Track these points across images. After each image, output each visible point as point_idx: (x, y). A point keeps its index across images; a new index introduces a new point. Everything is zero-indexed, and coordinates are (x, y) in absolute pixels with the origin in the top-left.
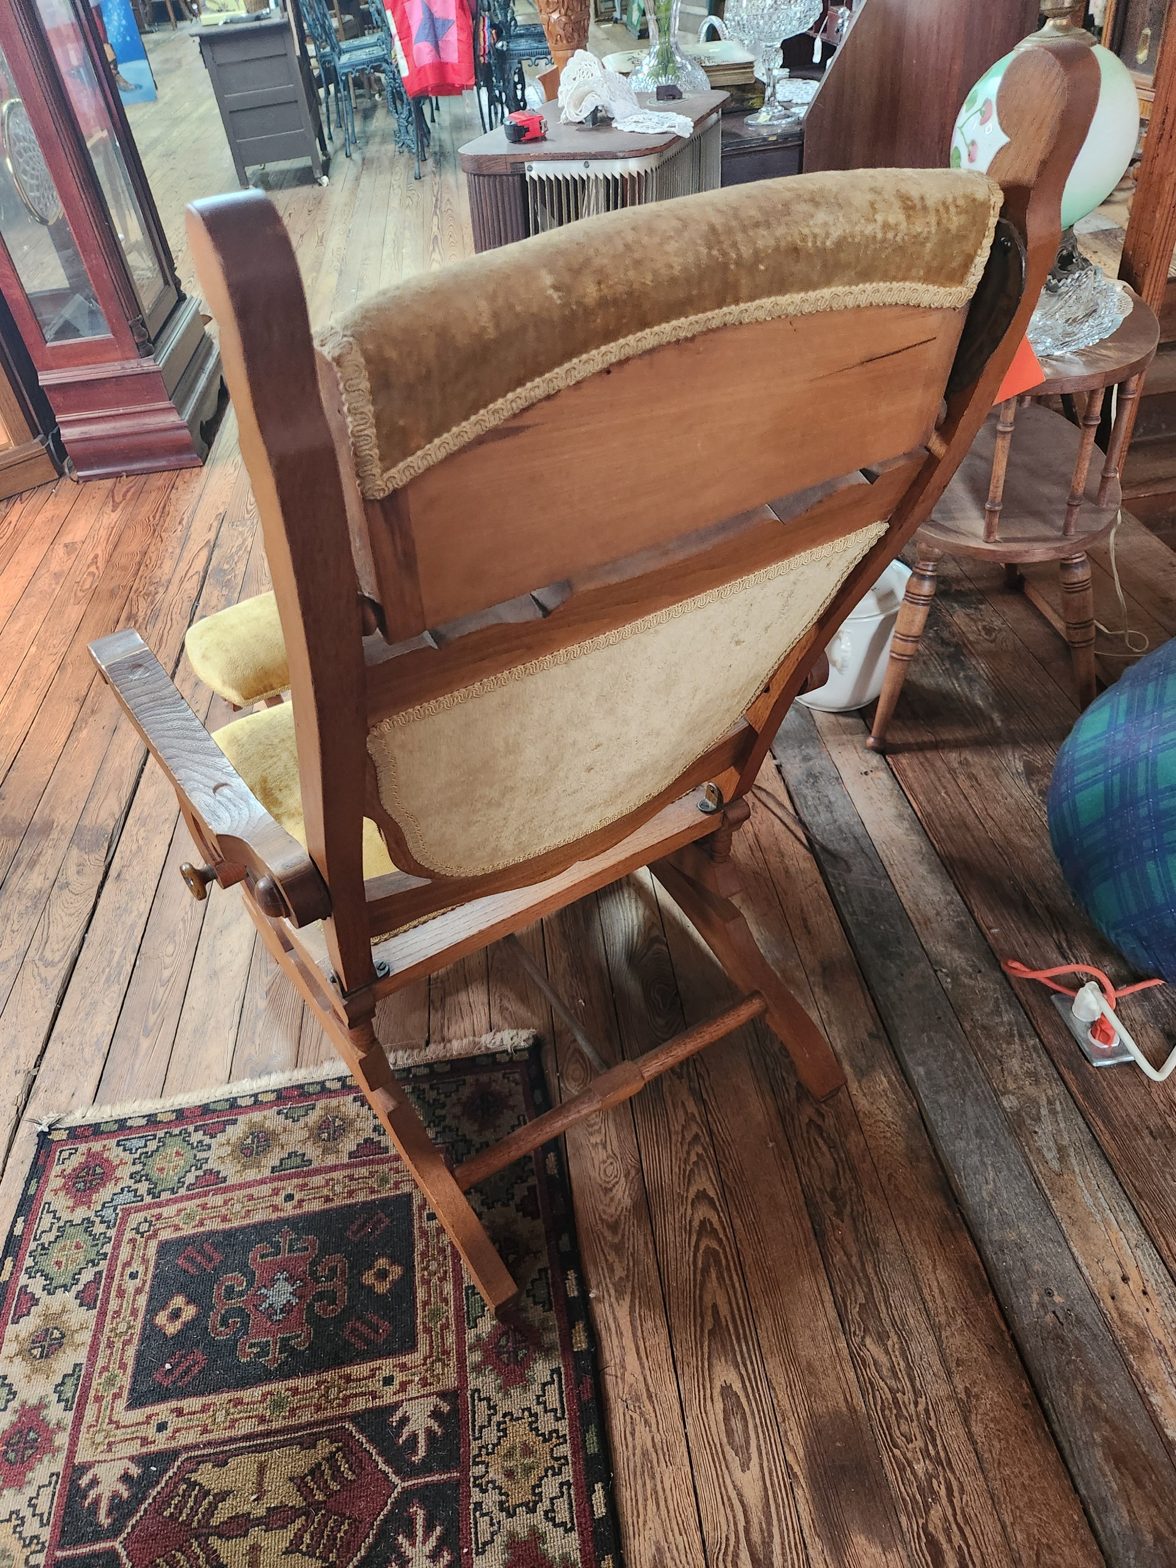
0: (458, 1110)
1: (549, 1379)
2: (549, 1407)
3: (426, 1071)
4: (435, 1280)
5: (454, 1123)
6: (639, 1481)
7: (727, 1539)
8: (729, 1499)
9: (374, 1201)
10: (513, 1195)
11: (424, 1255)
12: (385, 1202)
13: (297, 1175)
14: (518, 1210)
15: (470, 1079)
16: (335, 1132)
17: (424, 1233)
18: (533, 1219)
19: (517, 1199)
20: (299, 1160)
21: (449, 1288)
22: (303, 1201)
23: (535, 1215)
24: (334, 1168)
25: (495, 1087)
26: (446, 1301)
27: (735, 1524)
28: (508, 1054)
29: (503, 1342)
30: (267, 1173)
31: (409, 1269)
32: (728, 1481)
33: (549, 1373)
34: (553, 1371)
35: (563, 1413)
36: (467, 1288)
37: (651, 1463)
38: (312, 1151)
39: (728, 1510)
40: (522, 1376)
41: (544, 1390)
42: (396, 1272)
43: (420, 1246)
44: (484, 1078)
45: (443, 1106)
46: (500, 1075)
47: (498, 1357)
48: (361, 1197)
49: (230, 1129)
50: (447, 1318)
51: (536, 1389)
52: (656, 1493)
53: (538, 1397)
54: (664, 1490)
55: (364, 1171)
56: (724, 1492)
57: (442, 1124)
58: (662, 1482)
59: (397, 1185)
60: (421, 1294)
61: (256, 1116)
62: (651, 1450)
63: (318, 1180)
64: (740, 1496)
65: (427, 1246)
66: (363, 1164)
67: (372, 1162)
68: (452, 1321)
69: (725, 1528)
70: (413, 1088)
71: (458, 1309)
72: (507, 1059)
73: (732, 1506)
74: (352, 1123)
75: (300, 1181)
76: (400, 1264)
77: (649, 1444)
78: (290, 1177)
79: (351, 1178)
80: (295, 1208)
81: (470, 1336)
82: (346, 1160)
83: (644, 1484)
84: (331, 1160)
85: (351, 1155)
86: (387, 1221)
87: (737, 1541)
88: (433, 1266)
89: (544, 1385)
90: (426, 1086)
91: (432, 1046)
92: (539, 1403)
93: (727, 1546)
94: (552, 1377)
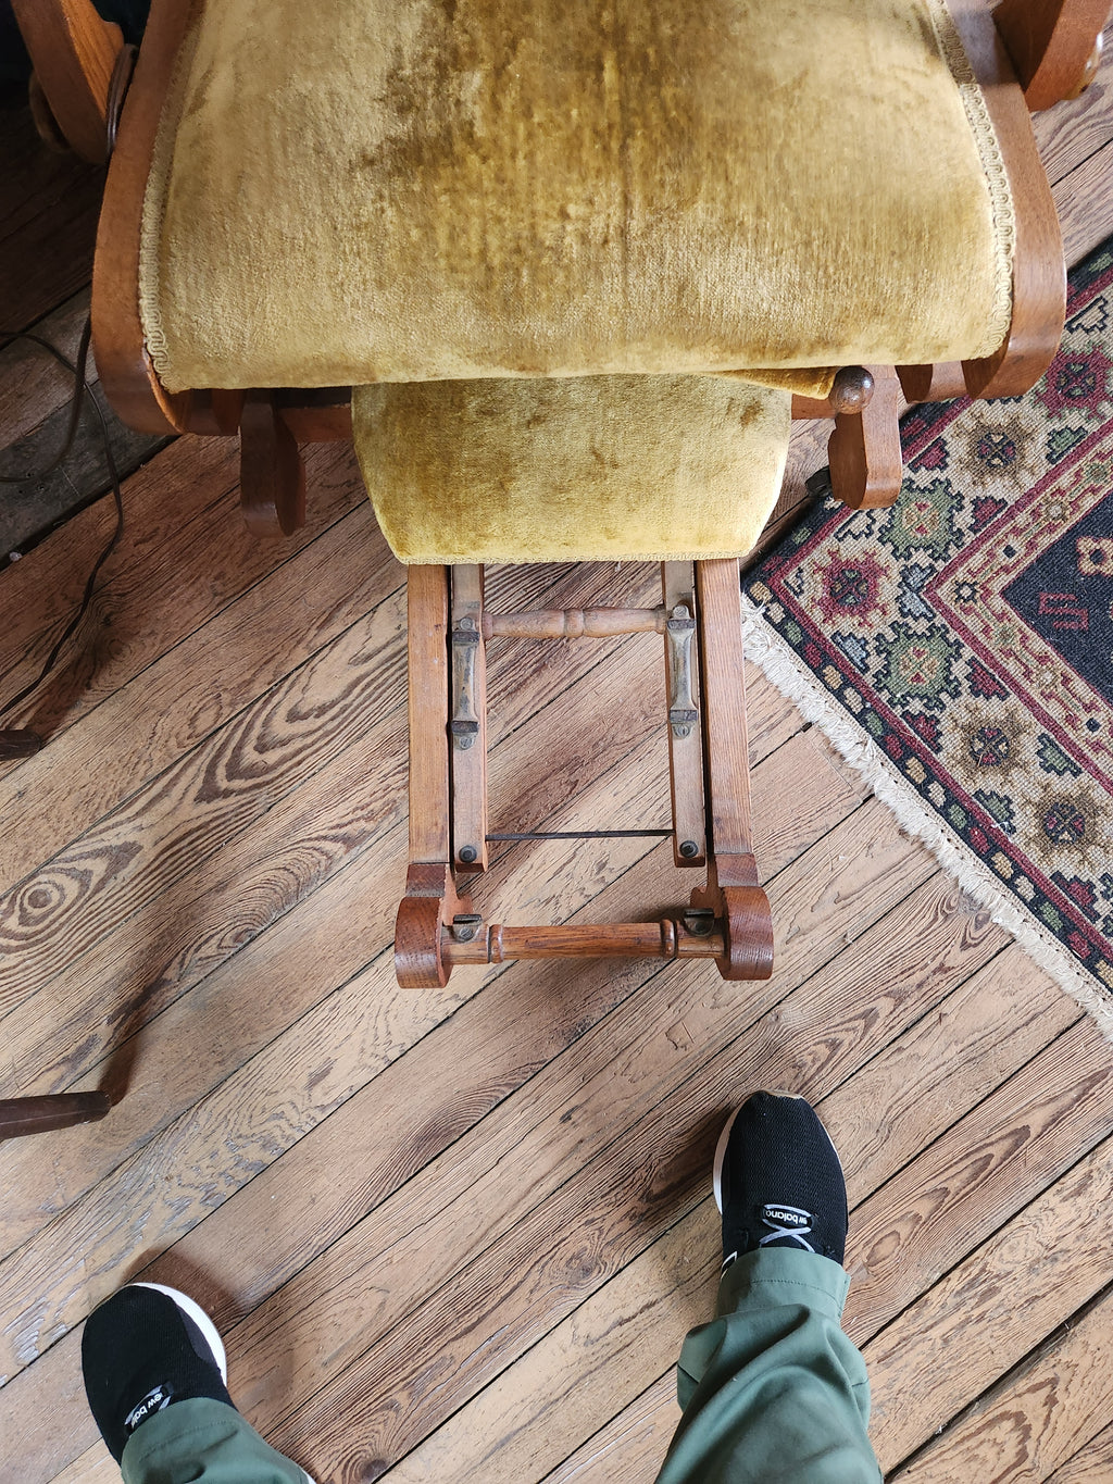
0: (874, 616)
1: (1080, 329)
2: (1101, 316)
3: (849, 692)
4: (1067, 499)
5: (893, 608)
6: (1100, 214)
7: (1093, 126)
8: (1065, 138)
9: (1034, 628)
10: (933, 483)
11: (1051, 529)
12: (1027, 616)
13: (1064, 738)
14: (947, 465)
15: (827, 631)
16: (990, 740)
17: (1031, 546)
18: (945, 443)
19: (936, 474)
20: (1047, 753)
21: (1065, 480)
22: (1085, 706)
23: (940, 445)
24: (1030, 703)
25: (821, 592)
26: (1077, 474)
27: (1079, 125)
28: (768, 609)
29: (1078, 392)
30: (1085, 777)
31: (1074, 533)
32: (1052, 146)
33: (1075, 333)
34: (1072, 331)
35: (1097, 300)
36: (1053, 462)
37: (1081, 211)
38: (1028, 747)
39: (1073, 136)
40: (1094, 354)
41: (1092, 329)
42: (1086, 545)
43: (1045, 541)
44: (817, 615)
45: (879, 637)
46: (803, 601)
47: (1094, 388)
48: (1038, 644)
49: (1069, 874)
50: (1092, 460)
51: (1095, 336)
52: (1099, 197)
53: (1101, 330)
54: (1093, 191)
55: (1012, 667)
56: (1062, 145)
57: (901, 622)
58: (1089, 195)
59: (1001, 617)
60: (1089, 502)
61: (1033, 855)
62: (1071, 216)
63: (1055, 711)
64: (1056, 131)
65: (1041, 533)
66: (1005, 674)
67: (995, 665)
68: (1091, 454)
69: (1087, 132)
70: (880, 690)
71: (1079, 455)
72: (775, 605)
73: (1069, 133)
74: (967, 728)
75: (1068, 729)
76: (1075, 546)
77: (1068, 221)
78: (1071, 746)
79: (1027, 674)
80: (1098, 710)
81: (1093, 427)
82: (1013, 698)
83: (1100, 209)
84: (1025, 715)
85: (1003, 696)
86: (1043, 596)
87: (1091, 117)
88: (1055, 511)
89: (1087, 331)
90: (869, 679)
91: (810, 716)
92: (1105, 326)
93: (1098, 123)
94: (1077, 327)
